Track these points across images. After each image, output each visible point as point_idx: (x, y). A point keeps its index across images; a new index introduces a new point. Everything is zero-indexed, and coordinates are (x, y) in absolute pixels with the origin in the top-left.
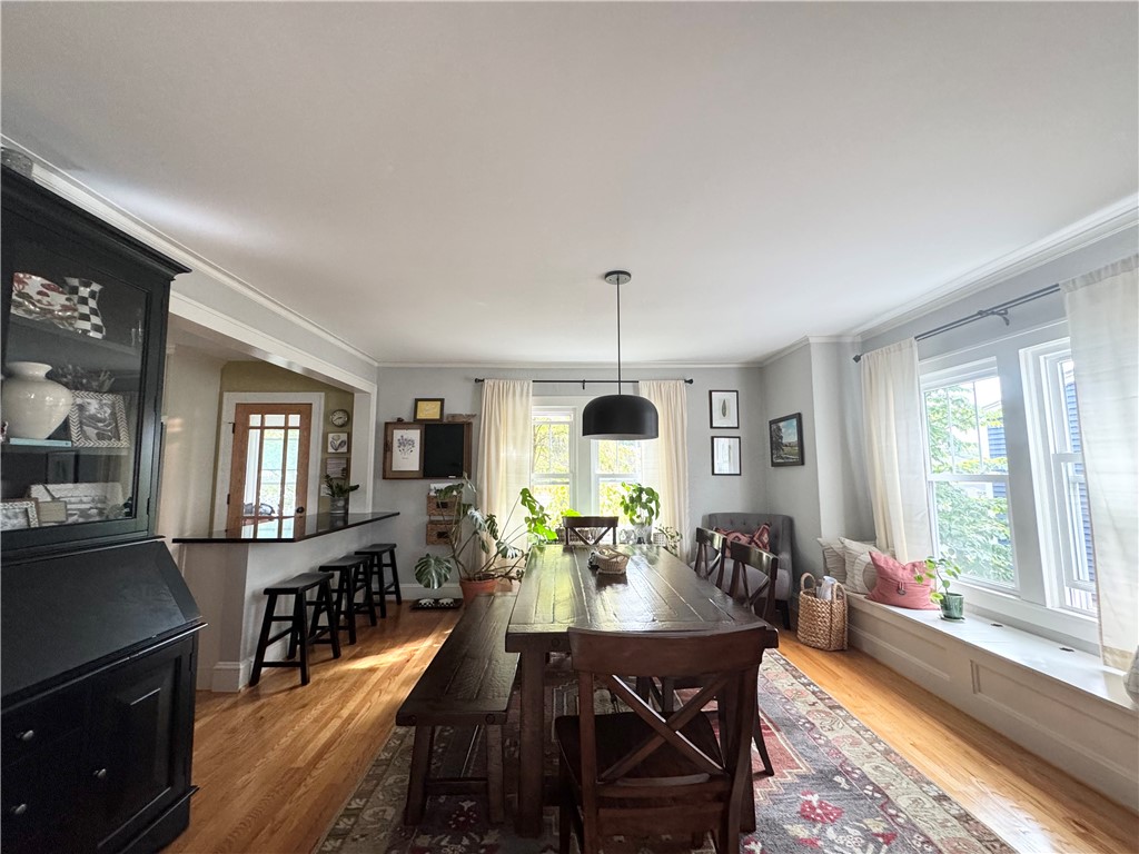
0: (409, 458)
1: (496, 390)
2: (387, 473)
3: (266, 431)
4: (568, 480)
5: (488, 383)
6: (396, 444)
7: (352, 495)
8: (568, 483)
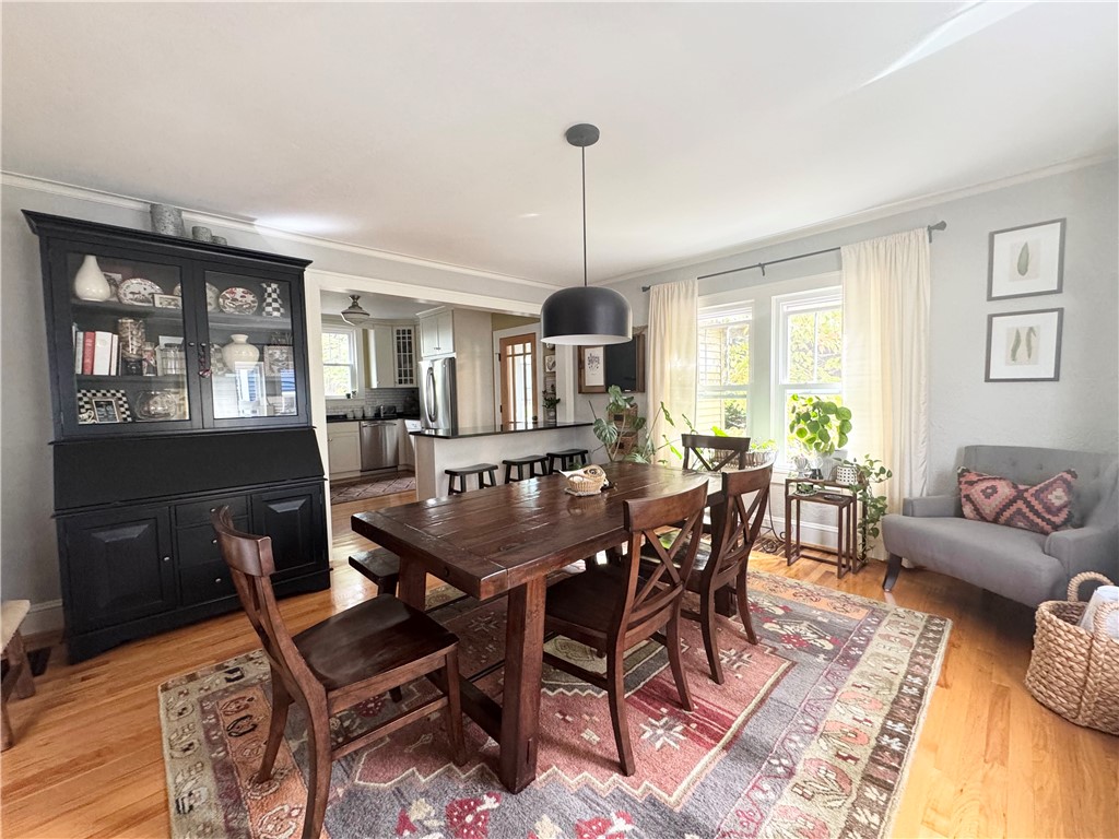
0: (596, 376)
1: (661, 294)
2: (582, 389)
3: (516, 358)
4: (745, 393)
5: (653, 289)
6: (587, 362)
7: (558, 406)
8: (745, 396)
